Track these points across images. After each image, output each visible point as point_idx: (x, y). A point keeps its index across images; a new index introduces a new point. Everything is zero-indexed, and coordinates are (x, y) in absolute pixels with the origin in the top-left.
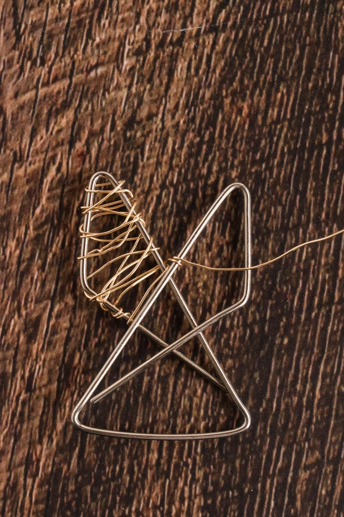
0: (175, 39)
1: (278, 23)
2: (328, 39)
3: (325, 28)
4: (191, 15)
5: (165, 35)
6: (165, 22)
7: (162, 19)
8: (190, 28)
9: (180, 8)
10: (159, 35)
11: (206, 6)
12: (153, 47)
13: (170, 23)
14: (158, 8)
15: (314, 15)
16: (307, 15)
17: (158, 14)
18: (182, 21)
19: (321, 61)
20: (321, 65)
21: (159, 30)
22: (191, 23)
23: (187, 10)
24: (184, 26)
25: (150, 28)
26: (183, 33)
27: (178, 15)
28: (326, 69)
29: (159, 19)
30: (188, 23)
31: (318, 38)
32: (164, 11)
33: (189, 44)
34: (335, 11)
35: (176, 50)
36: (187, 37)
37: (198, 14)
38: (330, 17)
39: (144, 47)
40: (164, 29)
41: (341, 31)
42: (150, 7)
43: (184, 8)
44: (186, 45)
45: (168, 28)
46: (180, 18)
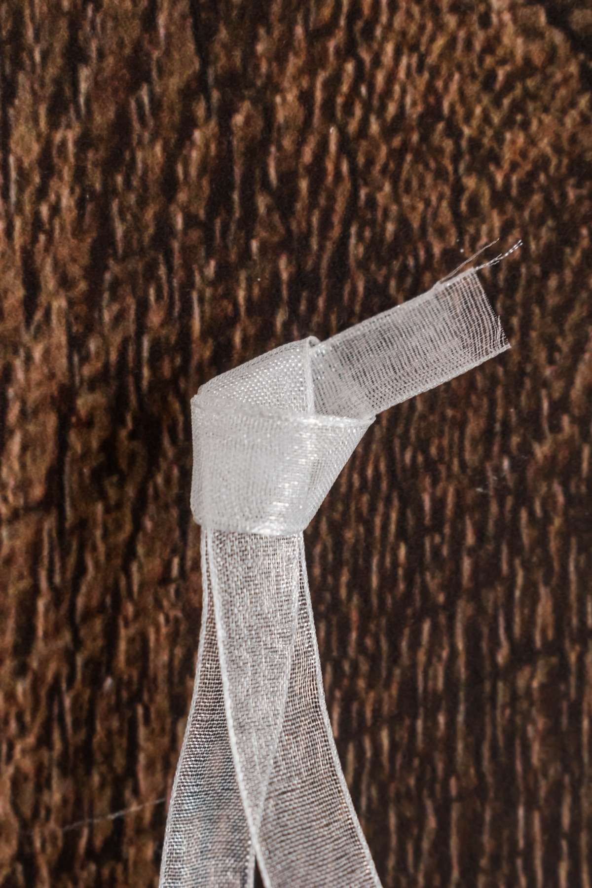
0: (98, 842)
1: (369, 754)
2: (505, 774)
3: (494, 748)
4: (131, 771)
5: (72, 838)
6: (65, 801)
7: (55, 796)
8: (134, 808)
9: (99, 757)
10: (54, 838)
11: (166, 740)
12: (44, 872)
13: (78, 801)
14: (40, 768)
15: (460, 718)
16: (441, 719)
17: (42, 784)
18: (108, 793)
19: (496, 833)
20: (499, 846)
21: (52, 825)
22: (136, 792)
23: (120, 761)
24: (118, 803)
25: (26, 826)
26: (119, 824)
27: (96, 779)
28: (514, 852)
29: (46, 797)
30: (128, 794)
31: (480, 775)
32: (55, 773)
33: (139, 850)
34: (514, 698)
35: (106, 872)
36: (130, 832)
37: (150, 766)
38: (502, 716)
39: (20, 878)
40: (63, 823)
41: (536, 747)
42: (18, 770)
43: (109, 757)
44: (131, 852)
45: (77, 816)
46: (102, 786)
